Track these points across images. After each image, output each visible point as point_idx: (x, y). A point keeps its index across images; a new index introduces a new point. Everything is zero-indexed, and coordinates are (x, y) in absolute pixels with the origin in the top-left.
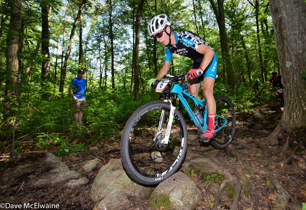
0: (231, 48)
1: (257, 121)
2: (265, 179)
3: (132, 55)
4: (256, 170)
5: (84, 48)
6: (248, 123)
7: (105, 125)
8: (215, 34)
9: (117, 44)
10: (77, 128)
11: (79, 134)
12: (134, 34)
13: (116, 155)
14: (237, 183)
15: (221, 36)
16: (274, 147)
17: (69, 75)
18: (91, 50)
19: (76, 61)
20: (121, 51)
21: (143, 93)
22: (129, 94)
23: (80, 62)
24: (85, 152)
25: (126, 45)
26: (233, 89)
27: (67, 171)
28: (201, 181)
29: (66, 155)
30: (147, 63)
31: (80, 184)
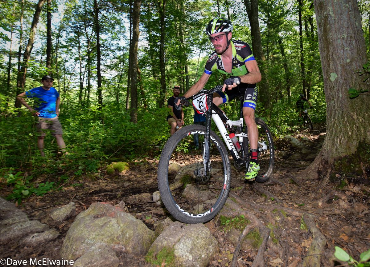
0: (266, 54)
1: (294, 150)
2: (298, 221)
3: (128, 57)
4: (289, 211)
5: (54, 42)
6: (283, 152)
7: (86, 155)
8: (246, 33)
9: (106, 40)
10: (43, 161)
11: (46, 169)
12: (131, 27)
13: (101, 197)
14: (264, 228)
15: (253, 36)
16: (312, 182)
17: (29, 82)
18: (65, 47)
19: (41, 62)
20: (113, 51)
21: (143, 111)
22: (123, 112)
23: (48, 64)
24: (54, 194)
25: (119, 42)
26: (266, 109)
27: (25, 221)
28: (218, 228)
29: (25, 199)
30: (151, 70)
31: (45, 239)
